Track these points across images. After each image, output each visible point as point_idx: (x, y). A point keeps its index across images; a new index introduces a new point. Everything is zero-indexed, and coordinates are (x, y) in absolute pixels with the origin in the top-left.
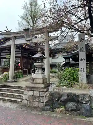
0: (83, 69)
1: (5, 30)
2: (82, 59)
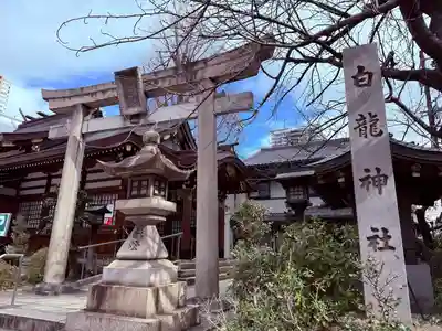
0: (385, 231)
1: (39, 113)
2: (373, 173)
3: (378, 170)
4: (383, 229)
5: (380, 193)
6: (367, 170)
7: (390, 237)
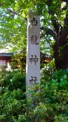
2: (34, 57)
3: (36, 56)
4: (35, 77)
5: (35, 64)
6: (32, 56)
7: (37, 80)
